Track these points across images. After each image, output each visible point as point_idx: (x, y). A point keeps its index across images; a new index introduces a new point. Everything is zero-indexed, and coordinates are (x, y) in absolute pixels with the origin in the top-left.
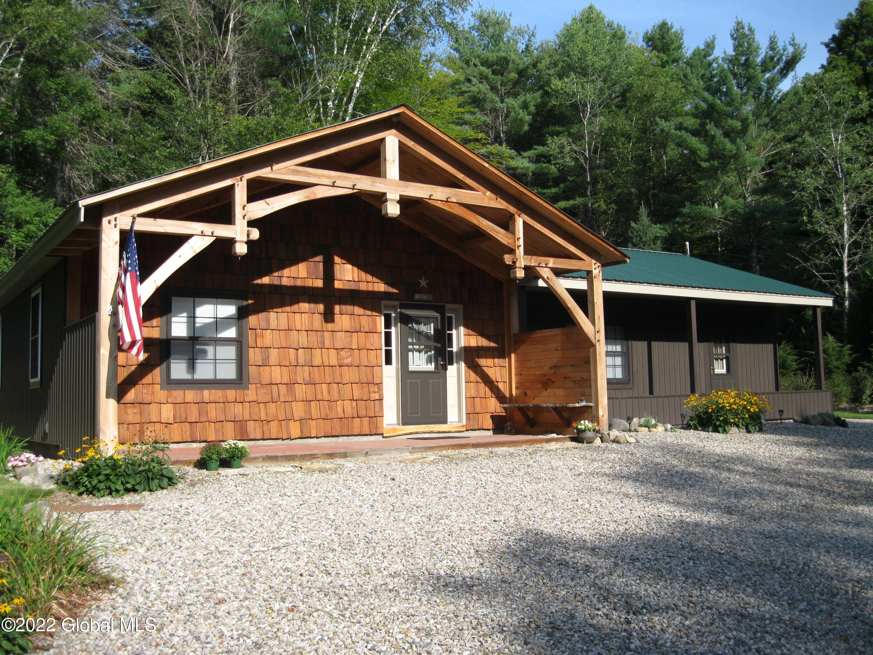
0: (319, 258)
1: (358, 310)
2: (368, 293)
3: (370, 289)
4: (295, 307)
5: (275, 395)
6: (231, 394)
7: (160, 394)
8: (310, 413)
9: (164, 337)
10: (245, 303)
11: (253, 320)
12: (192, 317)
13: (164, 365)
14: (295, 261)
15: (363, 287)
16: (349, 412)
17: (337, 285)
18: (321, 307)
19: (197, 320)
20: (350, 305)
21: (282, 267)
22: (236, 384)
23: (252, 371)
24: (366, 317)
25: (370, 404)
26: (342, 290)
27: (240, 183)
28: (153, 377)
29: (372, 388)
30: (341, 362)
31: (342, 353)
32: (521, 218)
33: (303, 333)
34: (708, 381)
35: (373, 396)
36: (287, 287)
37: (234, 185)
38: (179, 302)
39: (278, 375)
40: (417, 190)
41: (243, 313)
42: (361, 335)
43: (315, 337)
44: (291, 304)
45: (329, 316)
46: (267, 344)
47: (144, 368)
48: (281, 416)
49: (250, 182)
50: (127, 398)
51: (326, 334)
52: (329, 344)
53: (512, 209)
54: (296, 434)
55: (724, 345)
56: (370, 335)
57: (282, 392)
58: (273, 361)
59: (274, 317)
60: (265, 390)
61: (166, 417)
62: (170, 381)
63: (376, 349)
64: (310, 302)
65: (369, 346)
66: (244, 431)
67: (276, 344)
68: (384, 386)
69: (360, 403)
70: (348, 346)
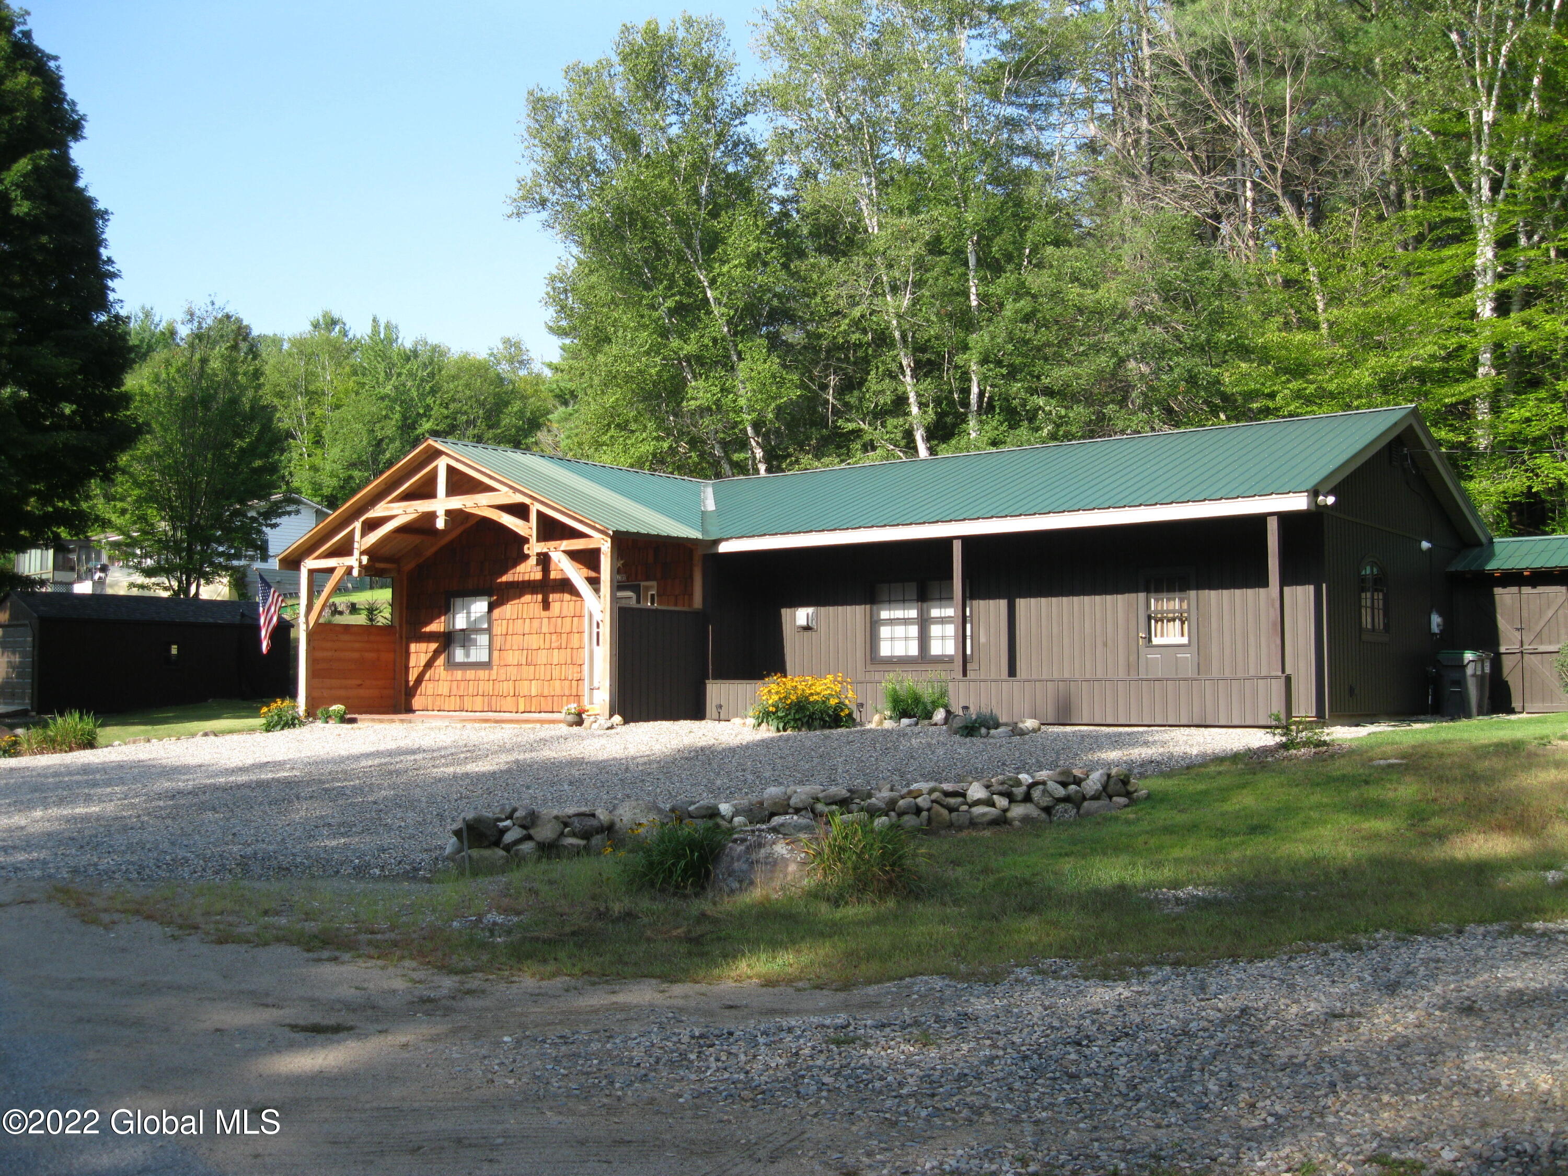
1: (567, 597)
4: (523, 600)
5: (508, 675)
6: (483, 674)
7: (443, 674)
8: (531, 690)
9: (447, 630)
10: (492, 599)
11: (496, 612)
12: (469, 613)
13: (447, 652)
16: (558, 691)
17: (552, 575)
18: (540, 597)
19: (471, 615)
20: (560, 593)
21: (515, 564)
22: (487, 665)
23: (496, 654)
24: (572, 603)
25: (575, 683)
26: (555, 580)
27: (357, 525)
28: (440, 661)
29: (577, 669)
30: (553, 645)
31: (554, 637)
32: (535, 508)
33: (528, 621)
34: (1133, 658)
35: (576, 676)
36: (518, 582)
37: (354, 529)
38: (459, 602)
39: (512, 657)
40: (457, 503)
41: (491, 608)
42: (569, 619)
43: (536, 623)
44: (520, 596)
45: (546, 605)
46: (504, 632)
47: (436, 654)
48: (512, 694)
49: (364, 523)
50: (427, 676)
51: (545, 621)
52: (545, 629)
53: (527, 501)
54: (521, 708)
55: (1177, 595)
56: (575, 619)
57: (513, 672)
58: (508, 647)
59: (508, 610)
60: (502, 671)
61: (446, 691)
62: (451, 664)
63: (580, 633)
64: (532, 594)
65: (575, 630)
66: (489, 704)
67: (510, 632)
68: (586, 667)
69: (567, 683)
70: (559, 630)
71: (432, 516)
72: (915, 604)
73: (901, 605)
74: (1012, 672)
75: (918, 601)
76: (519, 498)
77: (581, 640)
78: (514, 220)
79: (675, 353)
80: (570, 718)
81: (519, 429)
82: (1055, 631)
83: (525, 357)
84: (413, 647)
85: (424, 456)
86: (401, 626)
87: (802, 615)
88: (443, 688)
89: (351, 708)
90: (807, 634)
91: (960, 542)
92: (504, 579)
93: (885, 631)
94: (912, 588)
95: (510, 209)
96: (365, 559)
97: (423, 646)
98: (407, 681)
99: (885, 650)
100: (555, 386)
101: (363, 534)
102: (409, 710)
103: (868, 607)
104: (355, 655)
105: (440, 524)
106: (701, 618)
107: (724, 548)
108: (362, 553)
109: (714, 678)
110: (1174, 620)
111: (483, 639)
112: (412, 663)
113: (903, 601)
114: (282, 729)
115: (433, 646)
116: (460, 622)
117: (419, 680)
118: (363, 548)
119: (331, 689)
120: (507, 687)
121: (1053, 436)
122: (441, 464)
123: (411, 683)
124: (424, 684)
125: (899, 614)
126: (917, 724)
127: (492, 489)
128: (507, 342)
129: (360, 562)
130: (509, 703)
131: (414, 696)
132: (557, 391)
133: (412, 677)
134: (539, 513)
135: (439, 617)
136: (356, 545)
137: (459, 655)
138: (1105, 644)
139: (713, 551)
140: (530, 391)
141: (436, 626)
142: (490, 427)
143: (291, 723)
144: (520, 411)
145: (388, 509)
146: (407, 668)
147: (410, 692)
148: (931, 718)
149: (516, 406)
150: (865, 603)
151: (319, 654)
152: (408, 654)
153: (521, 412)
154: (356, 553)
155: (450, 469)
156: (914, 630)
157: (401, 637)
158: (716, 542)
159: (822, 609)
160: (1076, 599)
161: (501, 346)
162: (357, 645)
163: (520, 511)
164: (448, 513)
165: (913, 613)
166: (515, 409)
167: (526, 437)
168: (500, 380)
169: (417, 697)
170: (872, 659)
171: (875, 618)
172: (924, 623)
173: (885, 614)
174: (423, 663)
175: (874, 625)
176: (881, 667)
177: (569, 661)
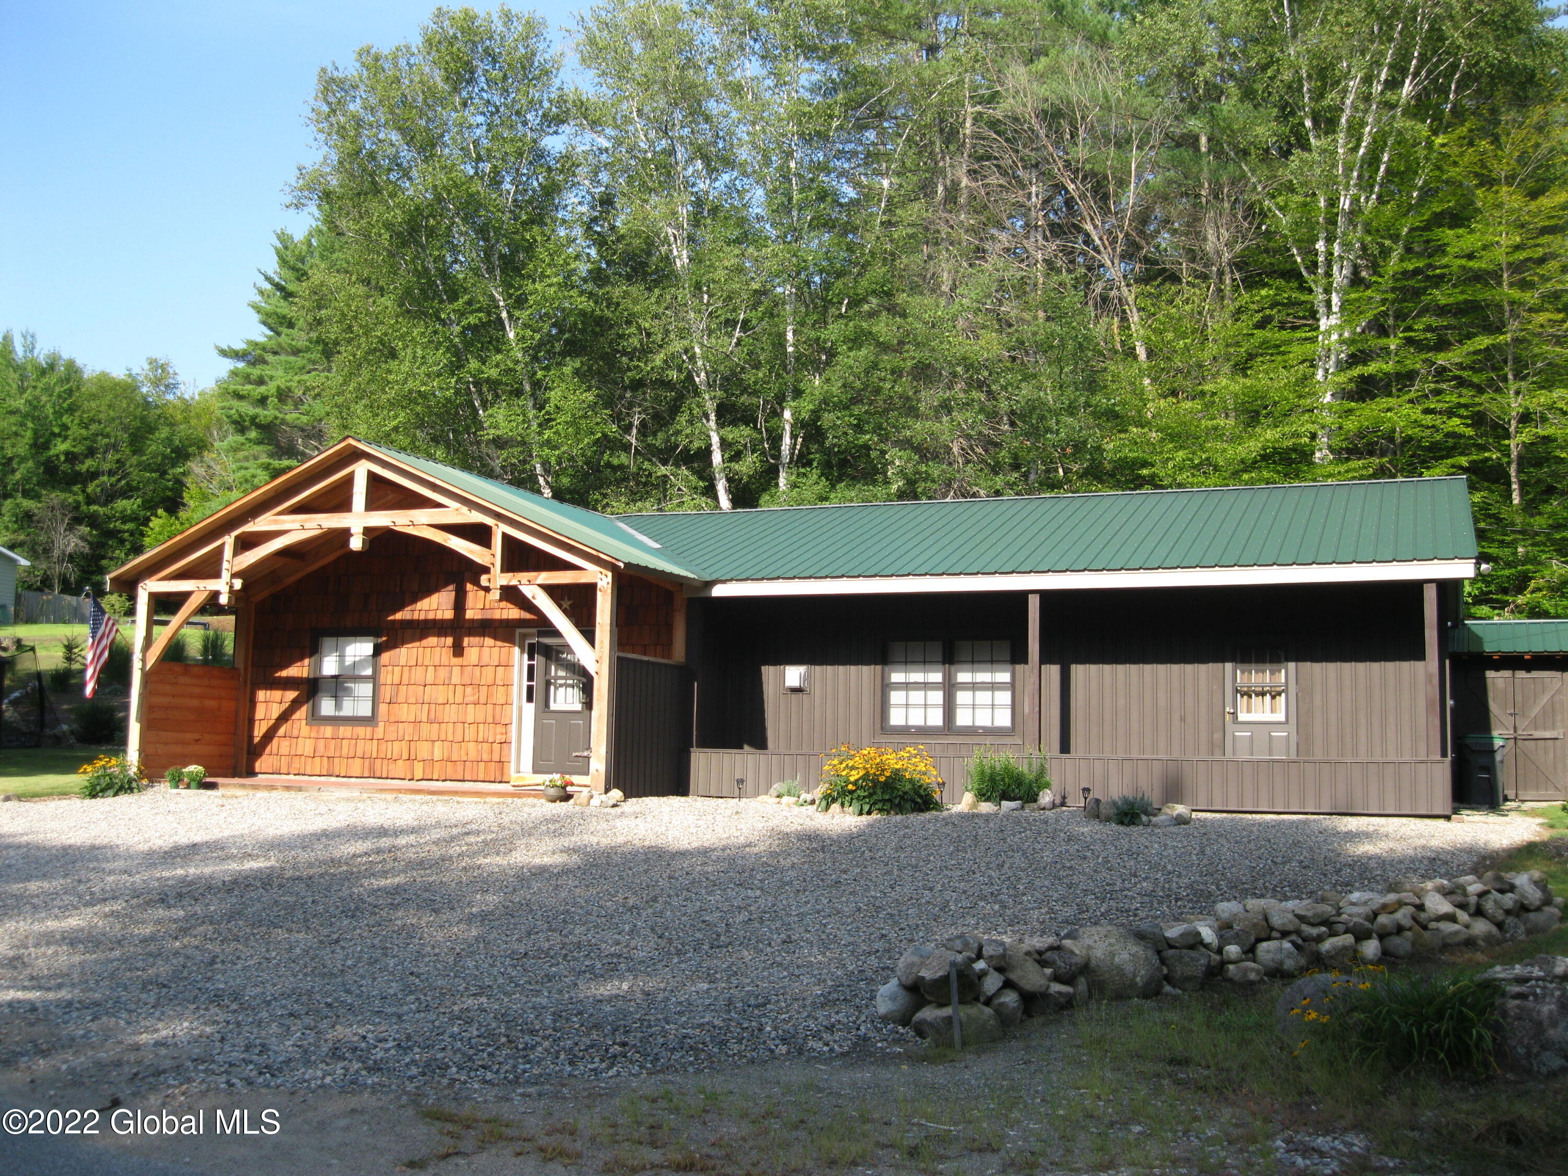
0: (451, 587)
1: (489, 641)
2: (501, 621)
3: (505, 616)
4: (425, 642)
5: (401, 734)
6: (361, 731)
7: (305, 730)
8: (433, 754)
9: (311, 676)
10: (380, 640)
11: (385, 657)
12: (342, 657)
13: (311, 702)
14: (428, 591)
15: (497, 615)
16: (473, 755)
17: (469, 615)
18: (449, 641)
19: (347, 659)
20: (480, 636)
21: (415, 599)
22: (370, 721)
23: (383, 708)
24: (497, 649)
25: (496, 747)
26: (473, 621)
27: (229, 540)
28: (302, 713)
29: (500, 729)
30: (467, 700)
31: (469, 690)
32: (500, 530)
33: (431, 669)
34: (1217, 736)
35: (499, 738)
36: (418, 621)
37: (223, 544)
38: (328, 642)
39: (405, 712)
40: (382, 519)
41: (378, 651)
42: (490, 670)
43: (443, 673)
44: (421, 639)
45: (458, 650)
46: (396, 681)
47: (295, 705)
48: (405, 756)
49: (237, 538)
50: (281, 731)
51: (456, 670)
52: (456, 679)
53: (489, 521)
54: (419, 775)
55: (1268, 667)
56: (500, 669)
57: (408, 730)
58: (401, 698)
59: (405, 654)
60: (393, 728)
61: (308, 751)
62: (315, 718)
63: (507, 685)
64: (439, 635)
65: (499, 682)
66: (372, 769)
67: (405, 681)
68: (514, 728)
69: (485, 746)
70: (476, 682)
71: (345, 534)
72: (940, 667)
73: (922, 667)
74: (1065, 747)
75: (944, 663)
76: (476, 517)
77: (508, 694)
78: (292, 211)
79: (474, 376)
80: (552, 792)
81: (165, 457)
82: (1121, 702)
83: (171, 381)
84: (261, 695)
85: (336, 459)
86: (246, 669)
87: (794, 675)
88: (306, 747)
89: (210, 772)
90: (795, 696)
91: (1038, 596)
92: (399, 616)
93: (896, 697)
94: (937, 648)
95: (288, 199)
96: (238, 584)
97: (277, 694)
98: (251, 737)
99: (896, 718)
100: (233, 412)
101: (236, 553)
102: (251, 773)
103: (879, 667)
104: (195, 703)
105: (356, 543)
106: (684, 674)
107: (718, 591)
108: (234, 576)
109: (698, 747)
110: (1263, 694)
111: (365, 689)
112: (260, 713)
113: (925, 662)
114: (116, 794)
115: (291, 695)
116: (330, 666)
117: (269, 736)
118: (236, 569)
119: (166, 744)
120: (397, 748)
121: (901, 495)
122: (361, 471)
123: (257, 740)
124: (275, 741)
125: (916, 677)
126: (1023, 808)
127: (439, 505)
128: (153, 362)
129: (231, 587)
130: (400, 768)
131: (260, 755)
132: (236, 417)
133: (259, 731)
134: (505, 536)
135: (301, 659)
136: (225, 565)
137: (327, 707)
138: (1183, 719)
139: (703, 595)
140: (179, 417)
141: (298, 670)
142: (134, 453)
143: (125, 787)
144: (168, 438)
145: (276, 522)
146: (251, 721)
147: (255, 751)
148: (1035, 801)
149: (164, 432)
150: (876, 664)
151: (156, 700)
152: (253, 703)
153: (169, 440)
154: (226, 575)
155: (373, 478)
156: (937, 697)
157: (246, 682)
158: (710, 584)
159: (818, 668)
160: (1148, 667)
161: (147, 367)
162: (197, 690)
163: (480, 535)
164: (367, 531)
165: (936, 677)
166: (163, 436)
167: (173, 466)
168: (147, 405)
169: (264, 757)
170: (882, 728)
171: (886, 682)
172: (950, 689)
173: (897, 677)
174: (275, 715)
175: (886, 687)
176: (896, 739)
177: (490, 720)
